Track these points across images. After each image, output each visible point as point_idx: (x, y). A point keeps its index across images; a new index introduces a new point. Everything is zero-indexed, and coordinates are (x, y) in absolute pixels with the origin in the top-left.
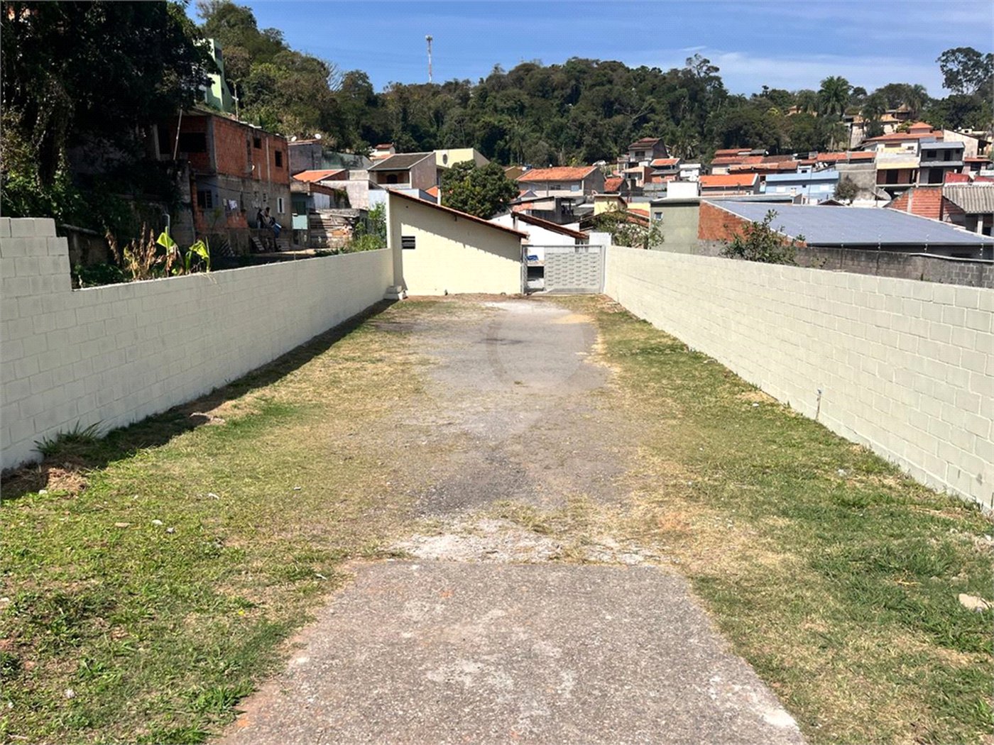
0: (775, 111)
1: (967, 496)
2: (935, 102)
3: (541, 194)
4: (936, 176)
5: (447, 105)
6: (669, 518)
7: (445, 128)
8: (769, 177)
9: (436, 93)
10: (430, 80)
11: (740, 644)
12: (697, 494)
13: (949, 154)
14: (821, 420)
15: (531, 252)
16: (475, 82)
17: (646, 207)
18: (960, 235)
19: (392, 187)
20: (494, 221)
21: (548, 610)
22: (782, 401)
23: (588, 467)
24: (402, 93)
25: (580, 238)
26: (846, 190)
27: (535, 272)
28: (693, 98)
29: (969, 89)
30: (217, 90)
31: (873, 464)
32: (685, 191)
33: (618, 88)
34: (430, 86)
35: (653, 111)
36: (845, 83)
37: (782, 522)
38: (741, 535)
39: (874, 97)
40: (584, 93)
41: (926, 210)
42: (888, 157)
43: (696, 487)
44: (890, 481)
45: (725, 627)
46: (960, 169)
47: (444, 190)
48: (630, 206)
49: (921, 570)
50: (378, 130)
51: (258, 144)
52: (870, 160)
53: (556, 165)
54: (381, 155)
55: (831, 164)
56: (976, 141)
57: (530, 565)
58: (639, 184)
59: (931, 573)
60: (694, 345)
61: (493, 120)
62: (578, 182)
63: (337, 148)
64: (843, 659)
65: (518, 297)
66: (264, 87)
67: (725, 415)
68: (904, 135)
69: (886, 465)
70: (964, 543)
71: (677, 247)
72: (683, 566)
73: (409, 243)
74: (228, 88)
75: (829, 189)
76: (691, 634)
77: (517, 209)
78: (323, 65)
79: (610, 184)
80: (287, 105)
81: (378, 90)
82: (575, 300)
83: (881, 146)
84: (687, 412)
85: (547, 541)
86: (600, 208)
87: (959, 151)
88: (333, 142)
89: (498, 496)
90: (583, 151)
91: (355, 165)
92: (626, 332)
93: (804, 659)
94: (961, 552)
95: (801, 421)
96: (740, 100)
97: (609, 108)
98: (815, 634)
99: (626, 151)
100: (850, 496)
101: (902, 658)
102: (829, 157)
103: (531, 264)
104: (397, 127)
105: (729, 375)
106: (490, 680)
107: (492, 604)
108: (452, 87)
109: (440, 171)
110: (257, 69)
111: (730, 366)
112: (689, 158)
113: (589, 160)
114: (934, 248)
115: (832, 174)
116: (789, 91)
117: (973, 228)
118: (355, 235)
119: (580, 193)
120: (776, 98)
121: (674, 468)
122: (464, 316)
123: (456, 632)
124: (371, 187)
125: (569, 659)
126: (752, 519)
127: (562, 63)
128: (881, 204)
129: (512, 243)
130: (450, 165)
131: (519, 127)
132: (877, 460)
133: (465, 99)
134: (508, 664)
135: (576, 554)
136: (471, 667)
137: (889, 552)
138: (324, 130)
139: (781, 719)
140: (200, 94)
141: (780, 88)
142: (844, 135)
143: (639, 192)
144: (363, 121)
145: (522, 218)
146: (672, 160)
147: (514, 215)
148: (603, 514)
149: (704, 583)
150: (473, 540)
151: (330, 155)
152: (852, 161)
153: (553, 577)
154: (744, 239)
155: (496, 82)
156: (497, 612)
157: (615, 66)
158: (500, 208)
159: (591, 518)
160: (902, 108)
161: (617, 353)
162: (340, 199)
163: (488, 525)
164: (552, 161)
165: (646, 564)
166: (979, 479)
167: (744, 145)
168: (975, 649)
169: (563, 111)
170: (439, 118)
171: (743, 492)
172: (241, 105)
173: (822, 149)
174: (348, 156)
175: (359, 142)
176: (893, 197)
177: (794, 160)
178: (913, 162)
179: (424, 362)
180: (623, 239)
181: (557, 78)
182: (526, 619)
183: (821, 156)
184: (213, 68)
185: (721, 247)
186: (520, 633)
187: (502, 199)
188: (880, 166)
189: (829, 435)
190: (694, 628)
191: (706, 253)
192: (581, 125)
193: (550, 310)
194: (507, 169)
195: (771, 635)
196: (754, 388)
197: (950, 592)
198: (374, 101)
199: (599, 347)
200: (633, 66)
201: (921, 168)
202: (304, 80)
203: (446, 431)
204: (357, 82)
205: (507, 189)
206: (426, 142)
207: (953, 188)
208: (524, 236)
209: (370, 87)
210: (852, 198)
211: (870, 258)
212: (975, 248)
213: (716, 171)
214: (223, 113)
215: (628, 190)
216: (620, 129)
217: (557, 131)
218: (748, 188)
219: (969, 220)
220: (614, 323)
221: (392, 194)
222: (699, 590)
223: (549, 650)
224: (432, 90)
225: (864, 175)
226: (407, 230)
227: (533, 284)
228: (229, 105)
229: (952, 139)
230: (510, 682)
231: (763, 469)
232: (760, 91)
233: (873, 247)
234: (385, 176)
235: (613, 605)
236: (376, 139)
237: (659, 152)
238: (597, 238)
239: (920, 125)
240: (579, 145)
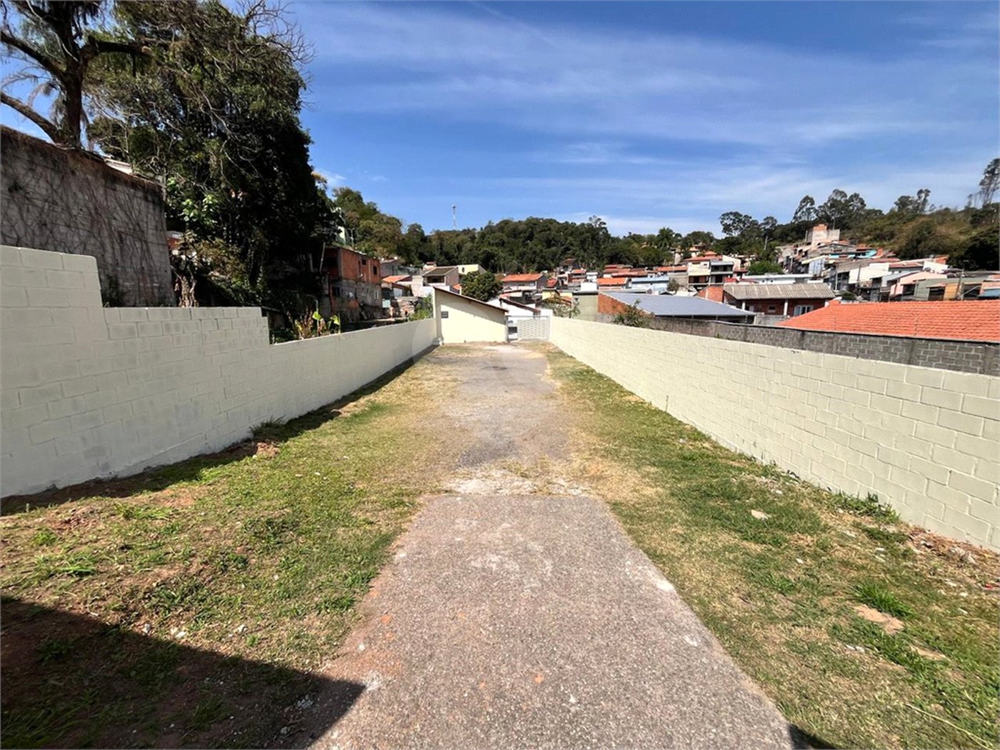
0: (636, 245)
1: (748, 453)
2: (718, 241)
3: (514, 288)
4: (719, 279)
5: (463, 242)
6: (593, 468)
7: (463, 254)
8: (633, 280)
9: (458, 235)
10: (454, 228)
11: (639, 541)
12: (607, 454)
13: (725, 268)
14: (668, 412)
15: (510, 319)
16: (478, 229)
17: (570, 295)
18: (733, 310)
19: (434, 284)
20: (490, 303)
21: (533, 524)
22: (647, 400)
23: (548, 439)
24: (439, 235)
25: (536, 312)
26: (673, 286)
27: (513, 330)
28: (593, 238)
29: (736, 234)
30: (342, 235)
31: (697, 436)
32: (590, 287)
33: (554, 233)
34: (454, 231)
35: (572, 245)
36: (671, 231)
37: (653, 469)
38: (633, 477)
39: (686, 238)
40: (536, 235)
41: (715, 298)
42: (695, 270)
43: (606, 450)
44: (706, 445)
45: (630, 532)
46: (731, 275)
47: (463, 286)
48: (562, 295)
49: (730, 497)
50: (427, 254)
51: (364, 262)
52: (685, 271)
53: (522, 273)
54: (429, 268)
55: (665, 273)
56: (739, 261)
57: (521, 497)
58: (566, 283)
59: (734, 498)
60: (599, 370)
61: (488, 249)
62: (533, 282)
63: (406, 264)
64: (694, 549)
65: (504, 343)
66: (367, 232)
67: (618, 409)
68: (702, 258)
69: (704, 435)
70: (750, 481)
71: (587, 318)
72: (603, 496)
73: (445, 315)
74: (348, 233)
75: (665, 286)
76: (612, 536)
77: (501, 296)
78: (398, 221)
79: (550, 283)
80: (379, 241)
81: (427, 233)
82: (535, 345)
83: (690, 264)
84: (597, 408)
85: (528, 482)
86: (546, 296)
87: (731, 266)
88: (403, 261)
89: (500, 456)
90: (536, 265)
91: (415, 273)
92: (562, 363)
93: (673, 549)
94: (750, 487)
95: (658, 412)
96: (618, 239)
97: (549, 243)
98: (677, 534)
99: (558, 266)
100: (687, 454)
101: (725, 548)
102: (664, 269)
103: (510, 325)
104: (437, 253)
105: (619, 388)
106: (506, 566)
107: (503, 520)
108: (466, 232)
109: (461, 276)
110: (363, 223)
111: (618, 382)
112: (592, 269)
113: (539, 270)
114: (720, 318)
115: (666, 278)
116: (642, 234)
117: (740, 307)
118: (416, 311)
119: (535, 288)
120: (636, 238)
121: (594, 439)
122: (475, 354)
123: (485, 537)
124: (424, 285)
125: (548, 552)
126: (637, 468)
127: (524, 219)
128: (692, 294)
129: (500, 314)
130: (466, 273)
131: (501, 253)
132: (699, 433)
133: (473, 238)
134: (515, 556)
135: (545, 490)
136: (495, 558)
137: (711, 486)
138: (399, 255)
139: (666, 586)
140: (334, 237)
141: (637, 233)
142: (671, 258)
143: (565, 287)
144: (419, 250)
145: (505, 301)
146: (582, 270)
147: (501, 300)
148: (557, 466)
149: (615, 506)
150: (488, 482)
151: (402, 269)
152: (675, 272)
153: (535, 503)
154: (624, 314)
155: (490, 229)
156: (505, 525)
157: (552, 222)
158: (492, 295)
159: (551, 468)
160: (700, 244)
161: (558, 374)
162: (407, 291)
163: (497, 474)
164: (520, 271)
165: (583, 495)
166: (755, 444)
167: (620, 263)
168: (764, 542)
169: (525, 245)
170: (459, 248)
171: (631, 452)
172: (355, 242)
173: (660, 265)
174: (412, 269)
175: (417, 261)
176: (698, 290)
177: (646, 271)
178: (708, 272)
179: (455, 380)
180: (559, 313)
181: (521, 227)
182: (522, 528)
183: (659, 269)
184: (341, 224)
185: (611, 318)
186: (520, 538)
187: (493, 291)
188: (690, 274)
189: (673, 419)
190: (613, 533)
191: (602, 320)
192: (535, 252)
193: (520, 351)
194: (496, 275)
195: (655, 536)
196: (632, 394)
197: (747, 509)
198: (425, 239)
199: (548, 371)
200: (562, 221)
201: (712, 275)
202: (389, 230)
203: (469, 419)
204: (415, 229)
205: (496, 285)
206: (452, 260)
207: (728, 285)
208: (507, 311)
209: (422, 233)
210: (676, 290)
211: (688, 323)
212: (743, 317)
213: (605, 276)
214: (346, 247)
215: (560, 286)
216: (554, 255)
217: (522, 255)
218: (622, 285)
219: (738, 303)
220: (555, 358)
221: (436, 289)
222: (613, 510)
223: (536, 547)
224: (456, 234)
225: (682, 279)
226: (444, 308)
227: (511, 336)
228: (349, 242)
229: (727, 260)
230: (517, 567)
231: (640, 439)
232: (627, 235)
233: (690, 317)
234: (431, 279)
235: (568, 519)
236: (426, 259)
237: (576, 266)
238: (545, 312)
239: (710, 253)
240: (533, 262)
